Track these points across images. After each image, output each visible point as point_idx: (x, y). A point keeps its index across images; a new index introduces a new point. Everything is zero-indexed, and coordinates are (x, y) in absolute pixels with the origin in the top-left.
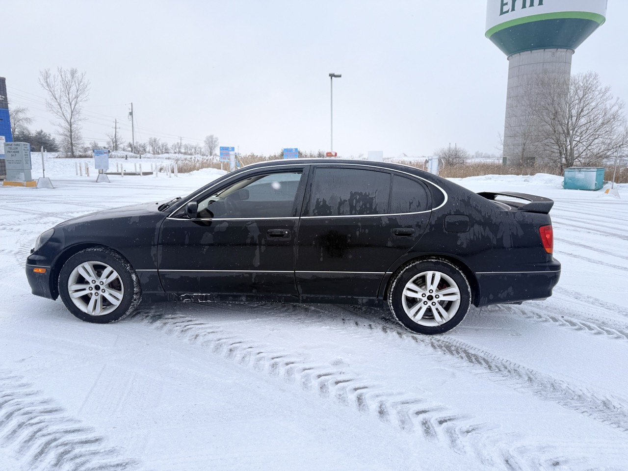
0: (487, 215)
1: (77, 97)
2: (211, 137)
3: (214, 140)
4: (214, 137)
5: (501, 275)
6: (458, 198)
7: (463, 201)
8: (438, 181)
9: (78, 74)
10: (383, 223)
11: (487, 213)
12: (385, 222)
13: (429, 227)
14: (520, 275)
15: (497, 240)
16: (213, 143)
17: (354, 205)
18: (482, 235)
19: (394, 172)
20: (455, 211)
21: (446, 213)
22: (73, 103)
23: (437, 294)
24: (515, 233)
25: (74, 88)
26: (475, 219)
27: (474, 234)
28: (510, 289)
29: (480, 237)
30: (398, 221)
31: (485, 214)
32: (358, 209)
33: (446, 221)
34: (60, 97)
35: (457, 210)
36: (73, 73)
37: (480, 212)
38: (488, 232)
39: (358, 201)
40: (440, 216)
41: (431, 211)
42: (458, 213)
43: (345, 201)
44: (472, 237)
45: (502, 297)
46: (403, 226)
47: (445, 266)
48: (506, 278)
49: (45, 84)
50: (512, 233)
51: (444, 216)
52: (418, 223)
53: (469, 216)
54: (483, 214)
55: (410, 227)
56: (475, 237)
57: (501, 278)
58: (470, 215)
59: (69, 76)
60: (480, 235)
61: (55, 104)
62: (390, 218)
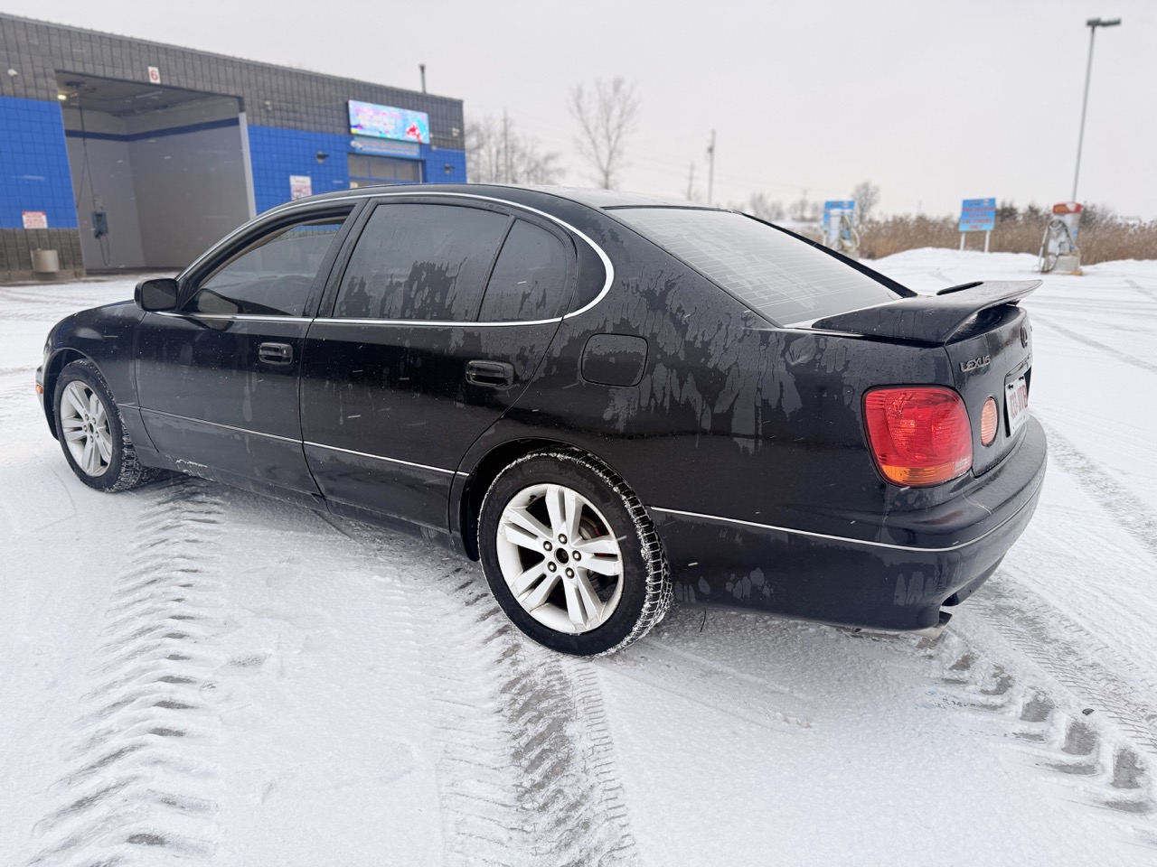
0: (700, 338)
1: (620, 126)
2: (866, 186)
3: (870, 191)
4: (872, 186)
5: (723, 526)
6: (637, 286)
7: (649, 294)
8: (608, 236)
9: (625, 87)
10: (453, 345)
11: (703, 335)
12: (456, 343)
13: (545, 363)
14: (786, 539)
15: (715, 417)
16: (869, 197)
17: (412, 296)
18: (672, 397)
19: (517, 212)
20: (618, 322)
21: (593, 328)
22: (614, 137)
23: (577, 548)
24: (773, 403)
25: (616, 111)
26: (661, 350)
27: (653, 396)
28: (757, 576)
29: (667, 404)
30: (483, 341)
31: (696, 337)
32: (417, 305)
33: (588, 349)
34: (596, 128)
35: (622, 319)
36: (618, 84)
37: (682, 328)
38: (690, 393)
39: (421, 288)
40: (576, 335)
41: (560, 319)
42: (623, 330)
43: (399, 284)
44: (644, 403)
45: (737, 594)
46: (490, 356)
47: (583, 476)
48: (738, 540)
49: (575, 109)
50: (765, 403)
51: (588, 335)
52: (523, 349)
53: (650, 341)
54: (689, 337)
55: (504, 359)
56: (653, 402)
57: (723, 535)
58: (654, 336)
59: (610, 90)
60: (667, 399)
61: (586, 141)
62: (468, 333)
